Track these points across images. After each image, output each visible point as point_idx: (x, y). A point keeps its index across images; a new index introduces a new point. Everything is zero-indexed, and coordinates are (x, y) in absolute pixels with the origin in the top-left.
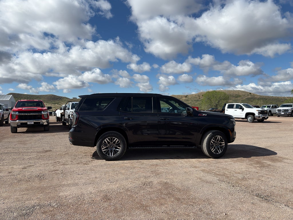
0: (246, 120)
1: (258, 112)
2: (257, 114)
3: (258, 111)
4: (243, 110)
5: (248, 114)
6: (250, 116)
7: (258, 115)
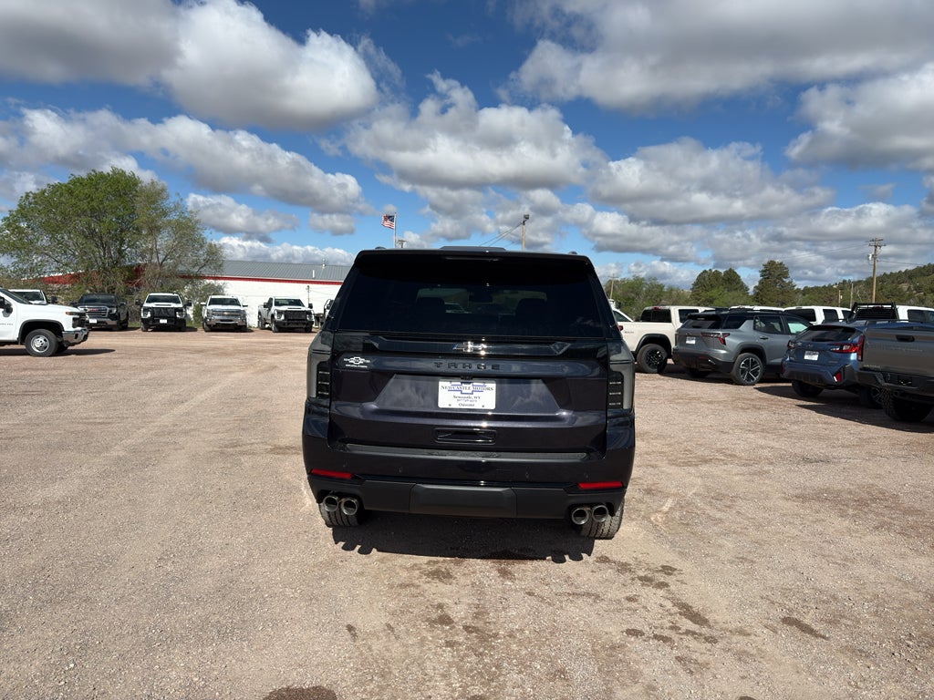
0: (23, 347)
1: (74, 319)
2: (68, 326)
3: (71, 314)
4: (8, 310)
5: (30, 328)
6: (38, 335)
7: (72, 329)
